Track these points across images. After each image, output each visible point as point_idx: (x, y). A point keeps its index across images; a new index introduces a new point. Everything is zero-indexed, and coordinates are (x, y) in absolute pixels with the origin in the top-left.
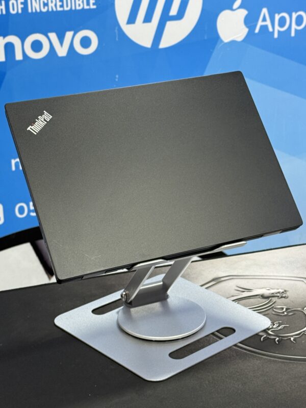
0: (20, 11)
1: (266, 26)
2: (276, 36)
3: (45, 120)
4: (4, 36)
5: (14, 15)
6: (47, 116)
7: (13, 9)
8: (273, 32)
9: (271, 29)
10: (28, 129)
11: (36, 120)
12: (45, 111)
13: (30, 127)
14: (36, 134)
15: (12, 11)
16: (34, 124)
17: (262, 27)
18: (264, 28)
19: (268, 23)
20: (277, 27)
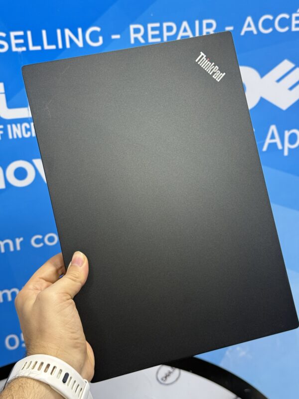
1: (275, 144)
2: (286, 153)
3: (214, 73)
6: (219, 76)
8: (283, 150)
9: (280, 147)
10: (201, 53)
11: (213, 64)
12: (224, 74)
13: (205, 56)
14: (197, 61)
16: (209, 61)
17: (270, 145)
18: (273, 146)
19: (277, 140)
20: (287, 145)
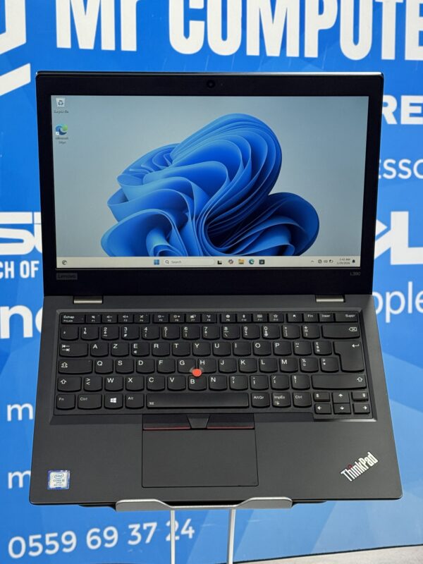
0: (33, 275)
4: (11, 306)
5: (25, 279)
7: (25, 273)
15: (22, 275)
